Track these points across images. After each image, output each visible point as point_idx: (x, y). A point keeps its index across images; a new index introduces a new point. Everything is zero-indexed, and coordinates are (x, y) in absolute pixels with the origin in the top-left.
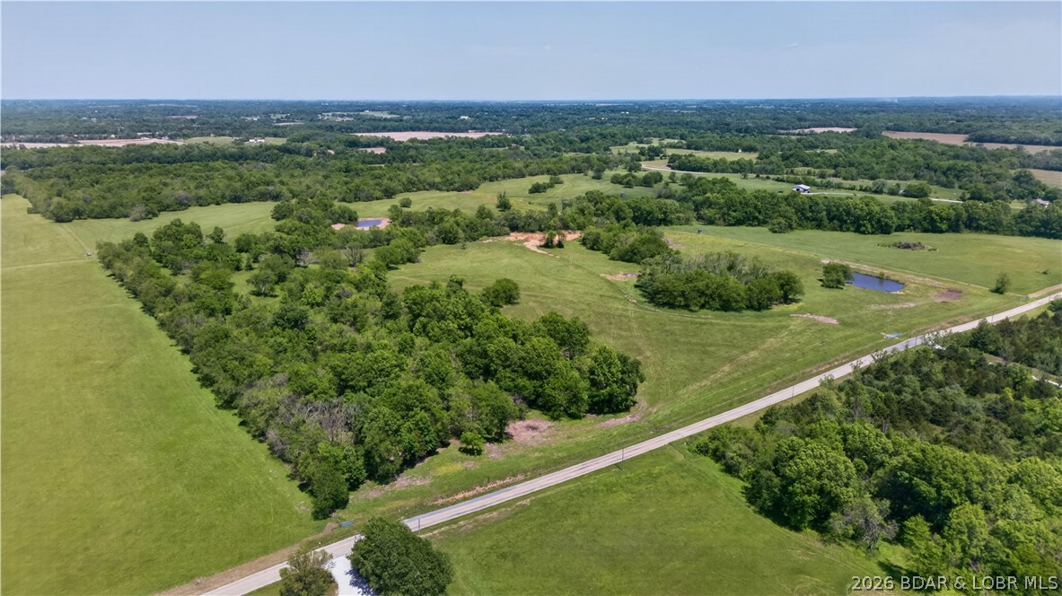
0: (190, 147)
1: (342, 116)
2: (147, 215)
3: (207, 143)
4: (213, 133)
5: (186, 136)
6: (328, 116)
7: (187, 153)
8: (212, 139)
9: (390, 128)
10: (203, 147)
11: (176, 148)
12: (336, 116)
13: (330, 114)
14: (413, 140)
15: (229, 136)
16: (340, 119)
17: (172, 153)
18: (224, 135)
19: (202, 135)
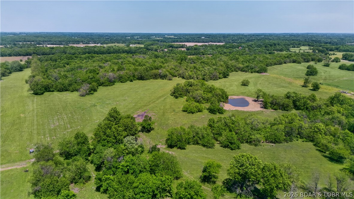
0: (109, 47)
1: (159, 37)
2: (90, 91)
3: (116, 46)
4: (116, 42)
5: (107, 43)
6: (154, 37)
7: (108, 50)
8: (117, 45)
9: (179, 41)
10: (114, 47)
11: (104, 47)
12: (157, 37)
13: (154, 36)
14: (196, 45)
15: (122, 43)
16: (158, 38)
17: (103, 49)
18: (120, 43)
19: (112, 43)
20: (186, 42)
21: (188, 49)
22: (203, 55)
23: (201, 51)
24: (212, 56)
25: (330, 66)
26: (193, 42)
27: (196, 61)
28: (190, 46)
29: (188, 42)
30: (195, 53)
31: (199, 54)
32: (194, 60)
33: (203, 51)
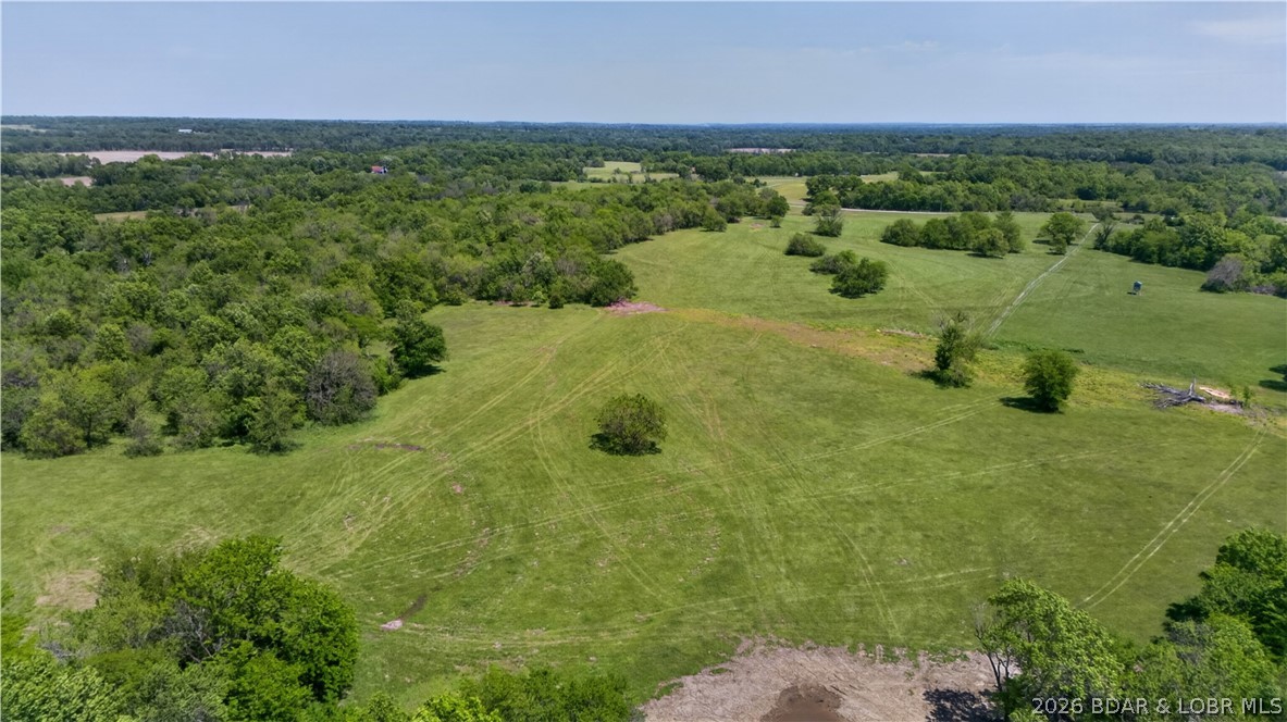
14: (148, 159)
20: (97, 150)
21: (105, 177)
22: (200, 204)
23: (184, 187)
24: (252, 213)
25: (845, 233)
26: (135, 147)
27: (151, 249)
28: (113, 164)
29: (106, 147)
30: (145, 197)
31: (171, 200)
32: (133, 243)
33: (190, 184)
